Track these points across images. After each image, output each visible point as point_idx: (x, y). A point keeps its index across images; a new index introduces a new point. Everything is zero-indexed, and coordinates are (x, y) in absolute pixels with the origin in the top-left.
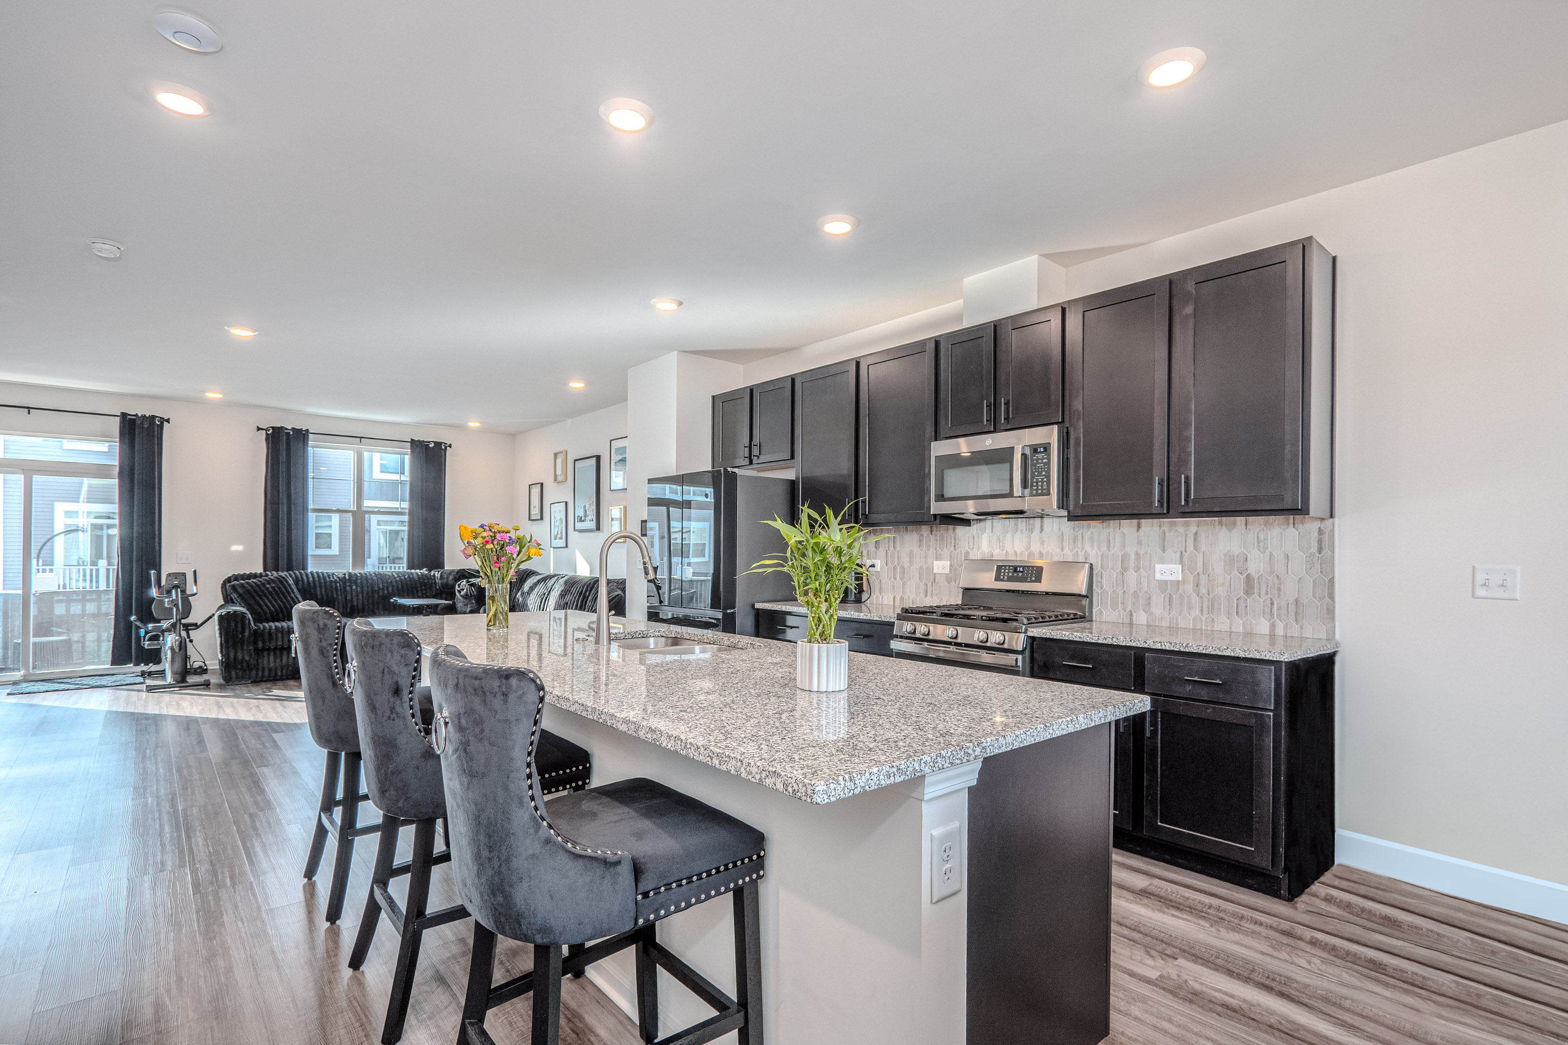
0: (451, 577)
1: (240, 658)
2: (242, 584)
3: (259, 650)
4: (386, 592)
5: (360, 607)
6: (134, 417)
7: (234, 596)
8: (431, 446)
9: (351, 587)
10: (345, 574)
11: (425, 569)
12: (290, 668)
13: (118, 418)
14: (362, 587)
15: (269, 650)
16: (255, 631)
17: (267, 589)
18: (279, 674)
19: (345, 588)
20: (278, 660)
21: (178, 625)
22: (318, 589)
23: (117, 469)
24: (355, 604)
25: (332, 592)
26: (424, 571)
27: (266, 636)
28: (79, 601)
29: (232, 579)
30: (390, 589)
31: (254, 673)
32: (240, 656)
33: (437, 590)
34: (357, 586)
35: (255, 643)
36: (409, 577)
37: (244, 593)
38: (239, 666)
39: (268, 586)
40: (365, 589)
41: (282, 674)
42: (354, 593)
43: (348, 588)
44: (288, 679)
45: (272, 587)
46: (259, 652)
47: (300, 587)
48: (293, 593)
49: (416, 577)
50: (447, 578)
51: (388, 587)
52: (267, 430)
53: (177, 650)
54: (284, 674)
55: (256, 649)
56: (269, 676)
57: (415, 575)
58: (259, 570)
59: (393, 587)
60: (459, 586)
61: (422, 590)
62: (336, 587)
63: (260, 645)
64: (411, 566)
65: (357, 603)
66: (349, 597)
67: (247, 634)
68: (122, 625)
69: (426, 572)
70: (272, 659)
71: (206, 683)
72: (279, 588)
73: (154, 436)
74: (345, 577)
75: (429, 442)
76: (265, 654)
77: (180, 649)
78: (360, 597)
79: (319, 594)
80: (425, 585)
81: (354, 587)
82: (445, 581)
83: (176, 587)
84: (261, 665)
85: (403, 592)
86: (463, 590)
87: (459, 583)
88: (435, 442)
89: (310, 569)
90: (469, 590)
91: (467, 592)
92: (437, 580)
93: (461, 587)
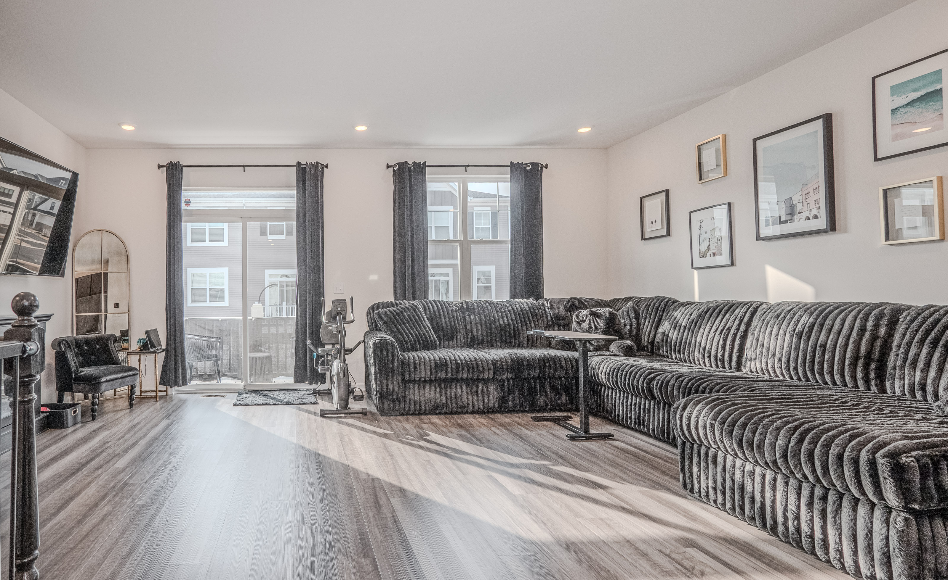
0: (561, 307)
1: (391, 388)
2: (386, 312)
3: (406, 381)
4: (501, 322)
5: (480, 338)
6: (305, 166)
7: (380, 323)
8: (528, 168)
9: (469, 316)
10: (462, 303)
11: (531, 299)
12: (432, 404)
13: (295, 168)
14: (480, 318)
15: (414, 381)
16: (402, 361)
17: (404, 316)
18: (423, 408)
19: (464, 316)
20: (422, 393)
21: (343, 351)
22: (443, 317)
23: (295, 212)
24: (475, 334)
25: (454, 322)
26: (529, 300)
27: (412, 367)
28: (274, 325)
29: (375, 307)
31: (402, 406)
32: (391, 386)
33: (548, 321)
34: (475, 315)
35: (403, 374)
37: (388, 320)
38: (391, 397)
39: (405, 314)
41: (425, 408)
43: (467, 317)
44: (430, 414)
45: (408, 315)
46: (406, 383)
47: (428, 317)
48: (425, 321)
52: (393, 167)
53: (342, 376)
54: (427, 409)
55: (403, 380)
56: (415, 410)
57: (525, 305)
58: (391, 299)
60: (577, 316)
62: (457, 316)
63: (407, 375)
64: (514, 296)
65: (477, 333)
66: (469, 328)
67: (396, 364)
68: (301, 348)
69: (533, 302)
70: (417, 391)
71: (364, 411)
72: (413, 316)
73: (318, 180)
74: (462, 306)
75: (526, 164)
76: (412, 385)
77: (344, 376)
78: (479, 327)
79: (443, 322)
80: (538, 315)
81: (473, 317)
82: (558, 311)
83: (339, 313)
84: (408, 397)
86: (584, 321)
87: (576, 313)
88: (532, 164)
89: (432, 297)
90: (592, 321)
91: (590, 324)
92: (547, 310)
93: (581, 318)
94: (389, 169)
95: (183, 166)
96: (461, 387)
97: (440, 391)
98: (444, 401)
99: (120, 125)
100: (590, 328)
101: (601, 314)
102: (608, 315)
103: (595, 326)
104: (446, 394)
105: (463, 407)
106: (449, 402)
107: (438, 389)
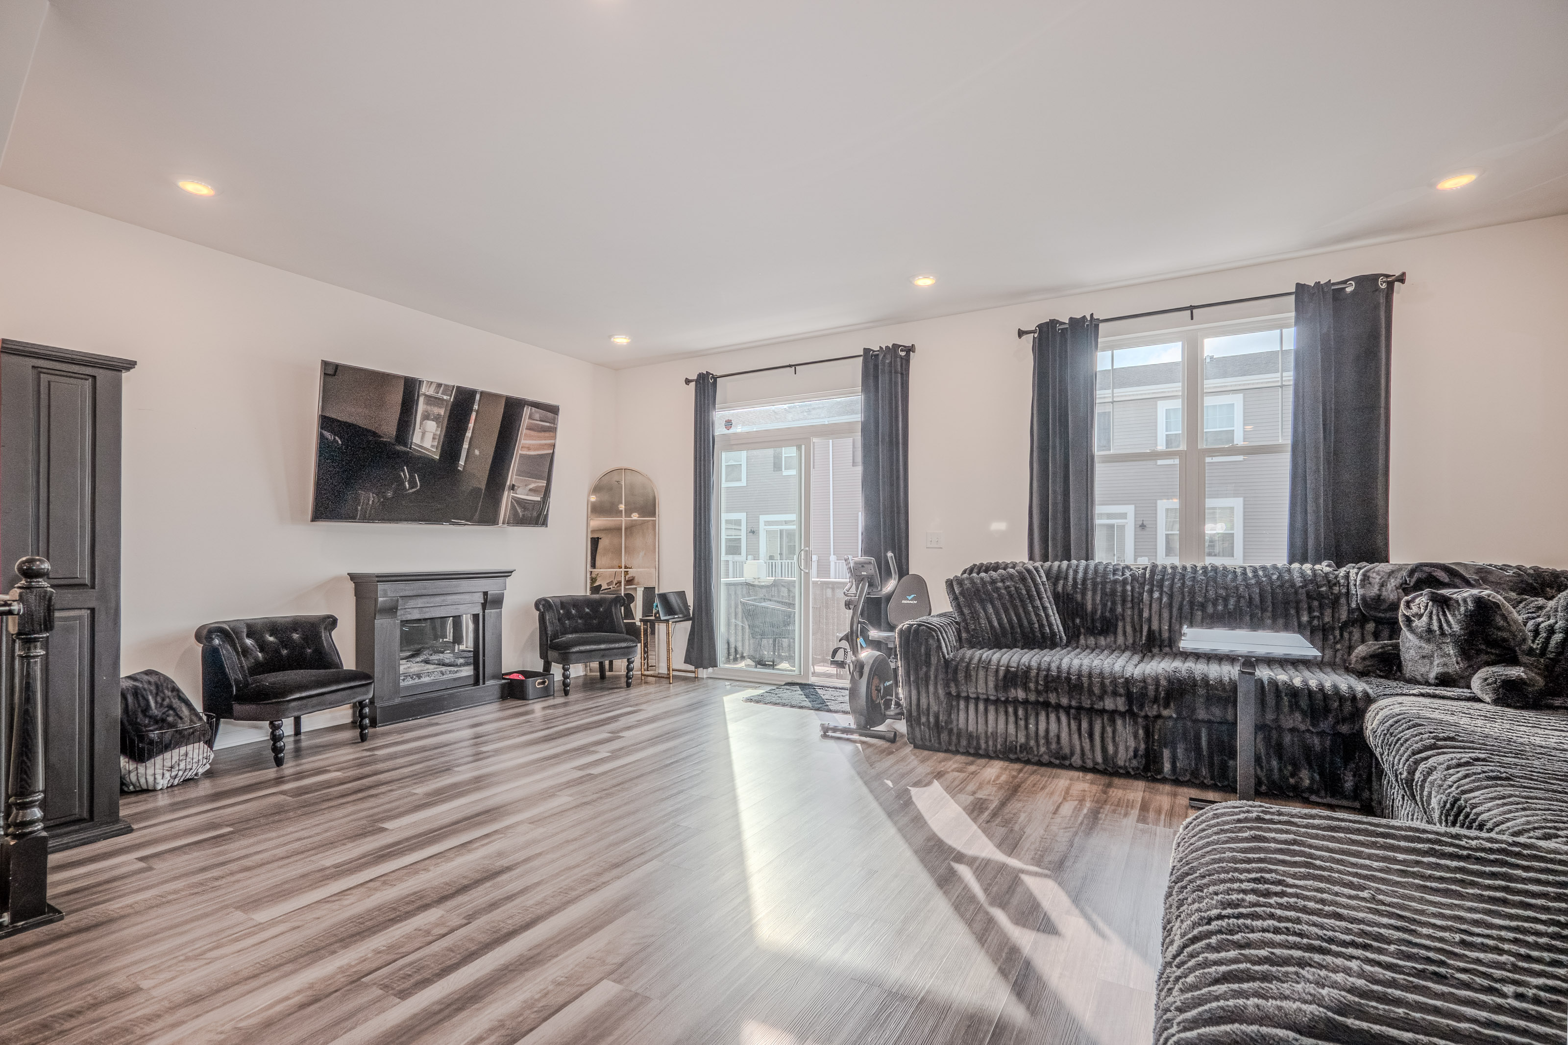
0: (1393, 583)
1: (928, 705)
3: (953, 697)
6: (877, 354)
7: (951, 598)
8: (1349, 290)
9: (1151, 592)
10: (1144, 569)
11: (1325, 563)
12: (1001, 742)
13: (861, 359)
14: (1171, 596)
15: (967, 699)
16: (947, 662)
19: (1141, 594)
20: (982, 720)
24: (1155, 626)
25: (1117, 602)
26: (1324, 567)
30: (1232, 601)
31: (945, 737)
32: (928, 702)
33: (1350, 611)
35: (947, 685)
36: (1280, 577)
40: (1177, 599)
41: (987, 748)
42: (1155, 606)
43: (1146, 595)
46: (954, 699)
48: (1041, 599)
49: (1298, 581)
50: (1382, 585)
51: (1226, 600)
52: (1032, 333)
57: (1296, 575)
59: (1239, 597)
60: (1408, 605)
61: (1310, 610)
62: (1124, 591)
64: (1298, 554)
69: (1328, 569)
70: (972, 716)
73: (897, 372)
75: (1345, 282)
76: (962, 704)
80: (1320, 597)
82: (1374, 591)
83: (864, 580)
84: (955, 724)
85: (1264, 610)
86: (1421, 616)
87: (1409, 598)
88: (1361, 281)
89: (1101, 556)
90: (1435, 617)
91: (1430, 623)
92: (1352, 587)
93: (1415, 609)
94: (1024, 337)
95: (715, 378)
96: (1059, 720)
97: (1016, 723)
98: (1022, 739)
99: (610, 337)
100: (1430, 631)
101: (1457, 602)
102: (1471, 606)
103: (1441, 627)
104: (1027, 727)
105: (1064, 758)
106: (1032, 743)
107: (1012, 719)
